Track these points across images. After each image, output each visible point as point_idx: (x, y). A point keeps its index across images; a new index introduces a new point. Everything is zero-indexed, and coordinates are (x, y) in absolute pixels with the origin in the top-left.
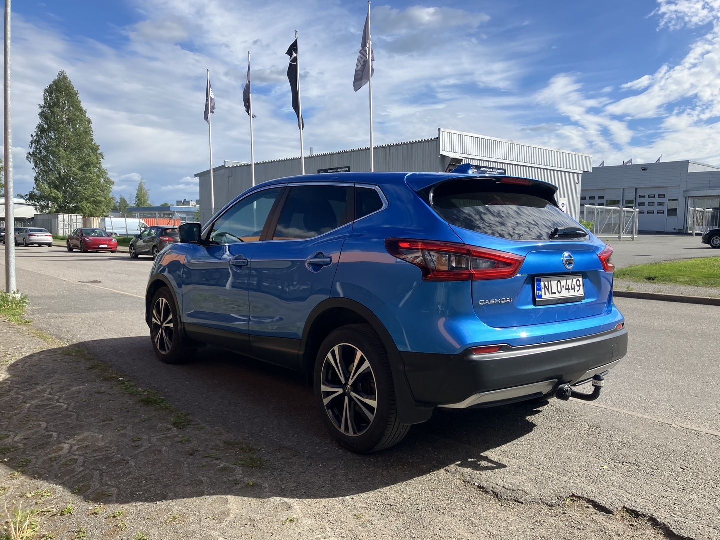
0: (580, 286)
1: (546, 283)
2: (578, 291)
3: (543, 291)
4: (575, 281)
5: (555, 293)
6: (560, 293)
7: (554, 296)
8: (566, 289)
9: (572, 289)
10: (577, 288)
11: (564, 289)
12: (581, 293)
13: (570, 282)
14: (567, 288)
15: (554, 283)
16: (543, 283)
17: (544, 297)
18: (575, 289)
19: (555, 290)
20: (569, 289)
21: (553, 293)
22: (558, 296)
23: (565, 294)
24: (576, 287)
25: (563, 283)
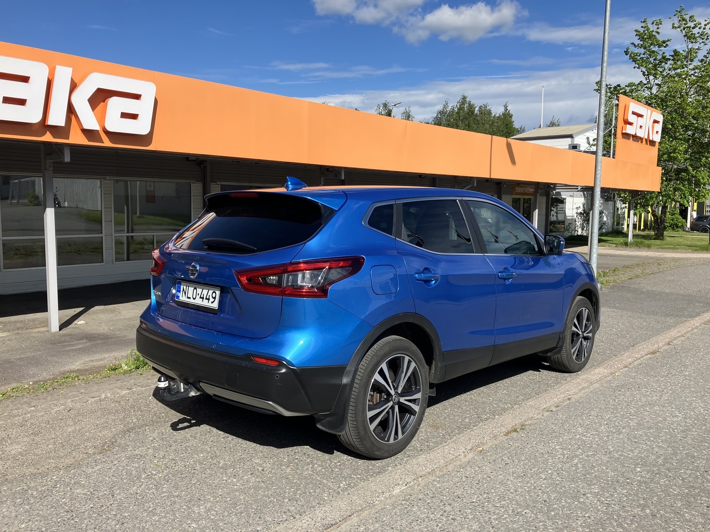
0: (215, 298)
1: (185, 287)
2: (212, 302)
3: (181, 293)
4: (211, 292)
5: (190, 298)
6: (194, 299)
7: (188, 300)
8: (201, 298)
9: (206, 299)
10: (211, 300)
11: (198, 297)
12: (215, 305)
13: (205, 292)
14: (202, 296)
15: (191, 289)
16: (182, 286)
17: (181, 298)
18: (209, 299)
19: (190, 295)
20: (203, 298)
21: (188, 298)
22: (191, 301)
23: (198, 302)
24: (211, 298)
25: (199, 291)
